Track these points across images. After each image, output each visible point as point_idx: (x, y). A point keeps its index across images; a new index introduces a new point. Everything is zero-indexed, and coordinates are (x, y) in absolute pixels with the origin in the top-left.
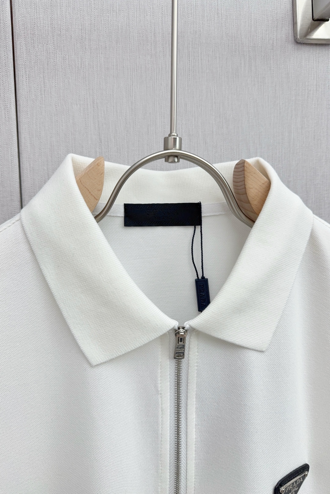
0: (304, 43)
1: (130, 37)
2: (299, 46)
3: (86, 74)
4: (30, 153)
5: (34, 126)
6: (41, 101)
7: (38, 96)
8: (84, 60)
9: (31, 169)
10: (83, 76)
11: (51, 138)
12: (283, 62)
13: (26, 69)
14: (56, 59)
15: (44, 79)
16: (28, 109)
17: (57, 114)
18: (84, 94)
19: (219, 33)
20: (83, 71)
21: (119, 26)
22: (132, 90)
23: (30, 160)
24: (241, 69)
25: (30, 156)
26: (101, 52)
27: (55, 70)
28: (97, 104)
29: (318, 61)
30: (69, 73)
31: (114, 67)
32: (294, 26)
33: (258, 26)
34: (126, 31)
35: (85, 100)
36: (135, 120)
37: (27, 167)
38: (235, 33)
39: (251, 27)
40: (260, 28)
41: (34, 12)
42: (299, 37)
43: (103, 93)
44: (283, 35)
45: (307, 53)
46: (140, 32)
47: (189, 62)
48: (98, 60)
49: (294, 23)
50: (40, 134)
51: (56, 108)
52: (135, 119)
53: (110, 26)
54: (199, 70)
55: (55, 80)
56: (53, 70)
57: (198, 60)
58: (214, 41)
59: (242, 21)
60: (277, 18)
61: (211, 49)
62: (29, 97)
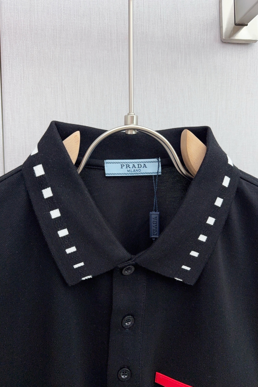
0: (228, 43)
1: (92, 36)
2: (224, 45)
3: (57, 64)
4: (11, 125)
5: (15, 104)
6: (21, 84)
7: (19, 80)
8: (55, 54)
9: (12, 138)
10: (54, 66)
11: (28, 113)
12: (211, 57)
13: (9, 59)
14: (33, 52)
15: (23, 68)
16: (10, 91)
17: (33, 95)
18: (55, 80)
19: (161, 34)
20: (54, 62)
21: (83, 28)
22: (92, 77)
23: (11, 131)
24: (179, 62)
25: (11, 127)
26: (68, 47)
27: (32, 61)
28: (64, 87)
29: (239, 57)
30: (43, 63)
31: (79, 59)
32: (220, 29)
33: (192, 29)
34: (88, 31)
35: (55, 85)
36: (95, 101)
37: (9, 136)
38: (174, 34)
39: (186, 30)
40: (193, 31)
41: (17, 15)
42: (224, 38)
43: (70, 79)
44: (211, 36)
45: (230, 50)
46: (99, 32)
47: (137, 56)
48: (66, 53)
49: (221, 27)
50: (19, 111)
51: (33, 90)
52: (95, 99)
53: (76, 28)
54: (145, 62)
55: (32, 69)
56: (31, 60)
57: (145, 55)
58: (158, 40)
59: (180, 24)
60: (207, 23)
61: (155, 46)
62: (11, 81)
